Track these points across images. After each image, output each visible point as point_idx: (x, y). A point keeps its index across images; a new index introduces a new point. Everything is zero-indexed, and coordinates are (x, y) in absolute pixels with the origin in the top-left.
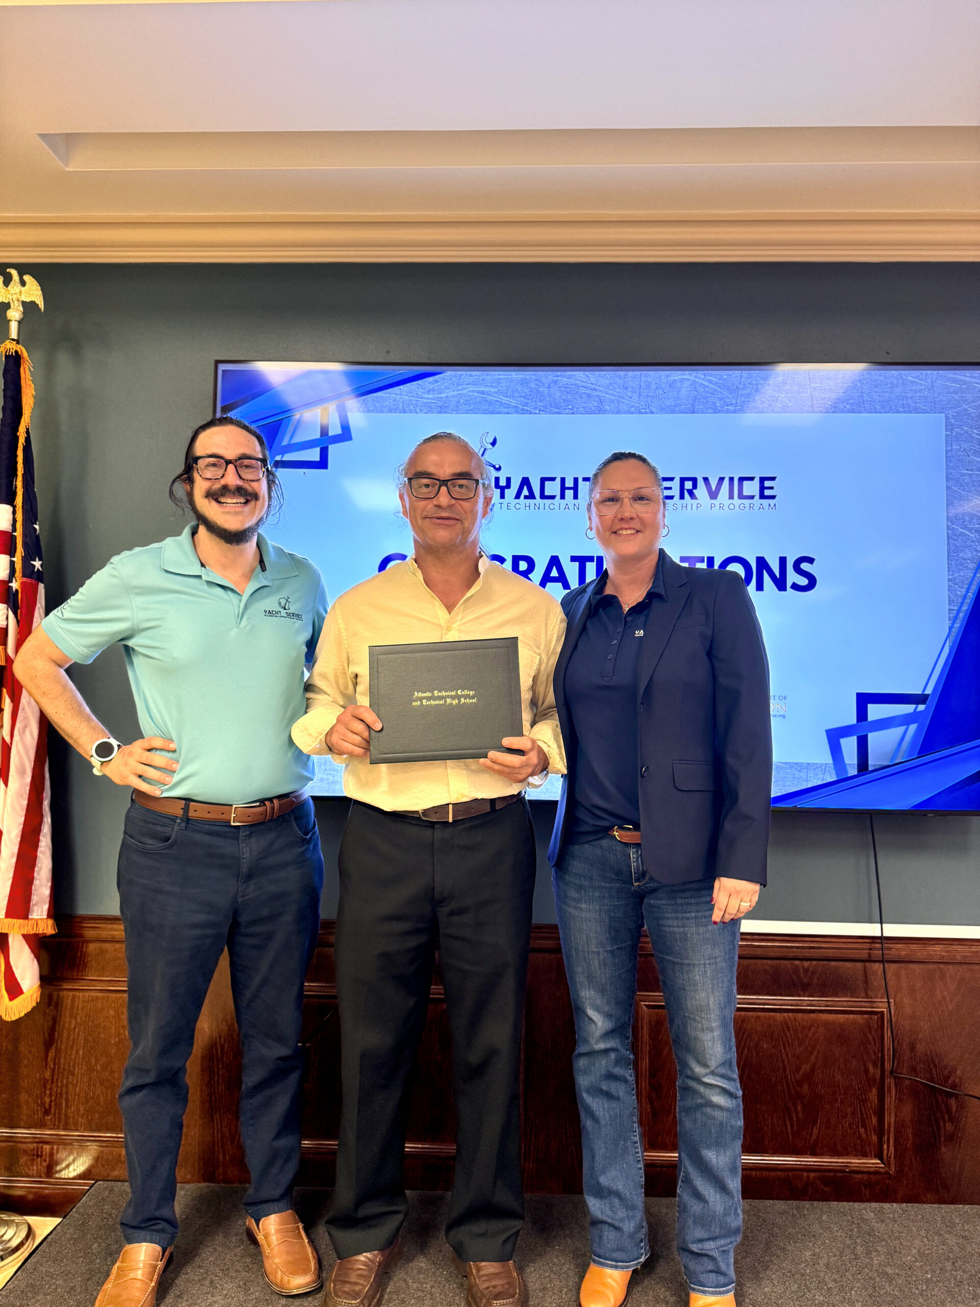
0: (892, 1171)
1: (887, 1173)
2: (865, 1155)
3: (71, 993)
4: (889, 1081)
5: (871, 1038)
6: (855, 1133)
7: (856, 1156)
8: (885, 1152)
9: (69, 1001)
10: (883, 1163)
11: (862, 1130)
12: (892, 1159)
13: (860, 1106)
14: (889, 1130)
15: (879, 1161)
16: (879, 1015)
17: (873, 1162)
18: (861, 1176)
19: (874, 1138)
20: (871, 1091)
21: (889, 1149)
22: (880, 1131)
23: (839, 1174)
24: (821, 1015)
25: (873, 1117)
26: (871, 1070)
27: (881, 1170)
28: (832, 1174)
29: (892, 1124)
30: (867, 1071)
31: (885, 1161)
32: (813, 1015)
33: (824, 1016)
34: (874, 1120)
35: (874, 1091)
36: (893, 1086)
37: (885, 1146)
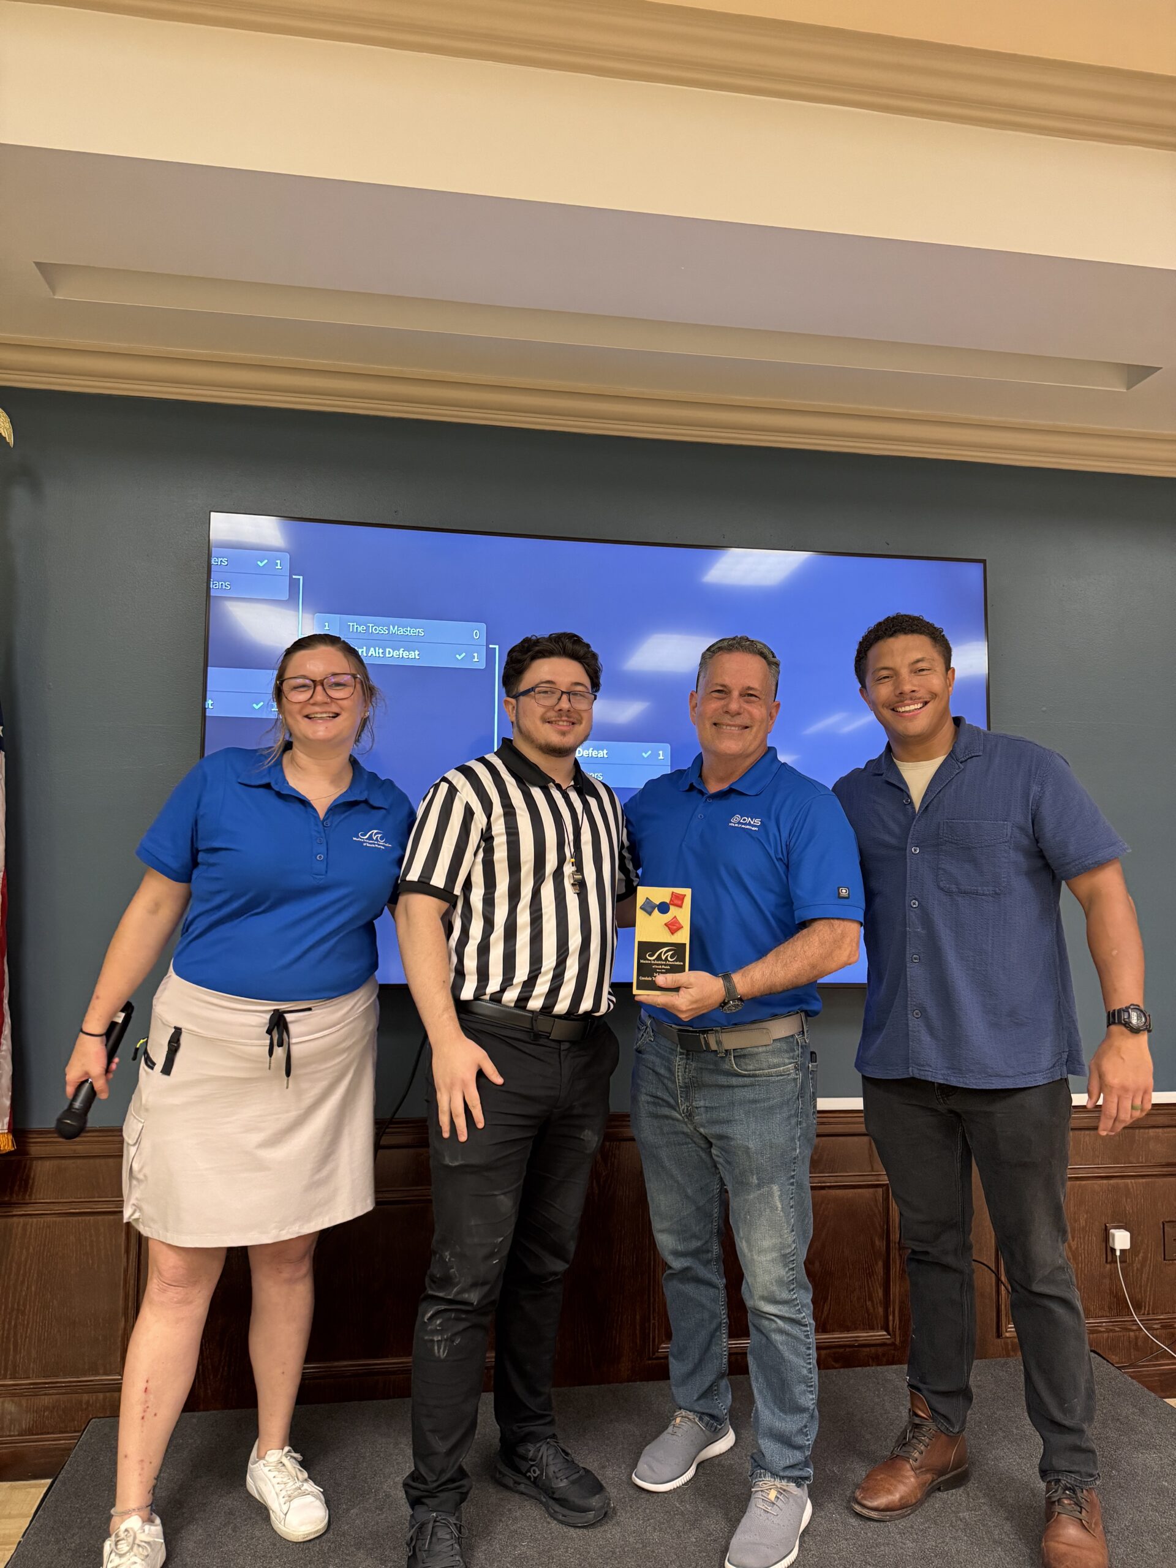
0: (898, 1342)
1: (893, 1344)
2: (872, 1328)
3: (22, 1220)
4: (894, 1253)
5: (877, 1211)
6: (862, 1307)
7: (864, 1329)
8: (891, 1324)
9: (20, 1228)
10: (889, 1334)
11: (869, 1303)
12: (897, 1330)
13: (867, 1281)
14: (894, 1302)
15: (885, 1333)
16: (885, 1188)
17: (880, 1335)
18: (868, 1349)
19: (881, 1310)
20: (877, 1264)
21: (894, 1321)
22: (886, 1303)
23: (848, 1350)
24: (831, 1191)
25: (879, 1290)
26: (877, 1243)
27: (888, 1342)
28: (842, 1350)
29: (897, 1294)
30: (873, 1244)
31: (891, 1332)
32: (823, 1192)
33: (833, 1192)
34: (881, 1293)
35: (880, 1263)
36: (897, 1257)
37: (891, 1318)
